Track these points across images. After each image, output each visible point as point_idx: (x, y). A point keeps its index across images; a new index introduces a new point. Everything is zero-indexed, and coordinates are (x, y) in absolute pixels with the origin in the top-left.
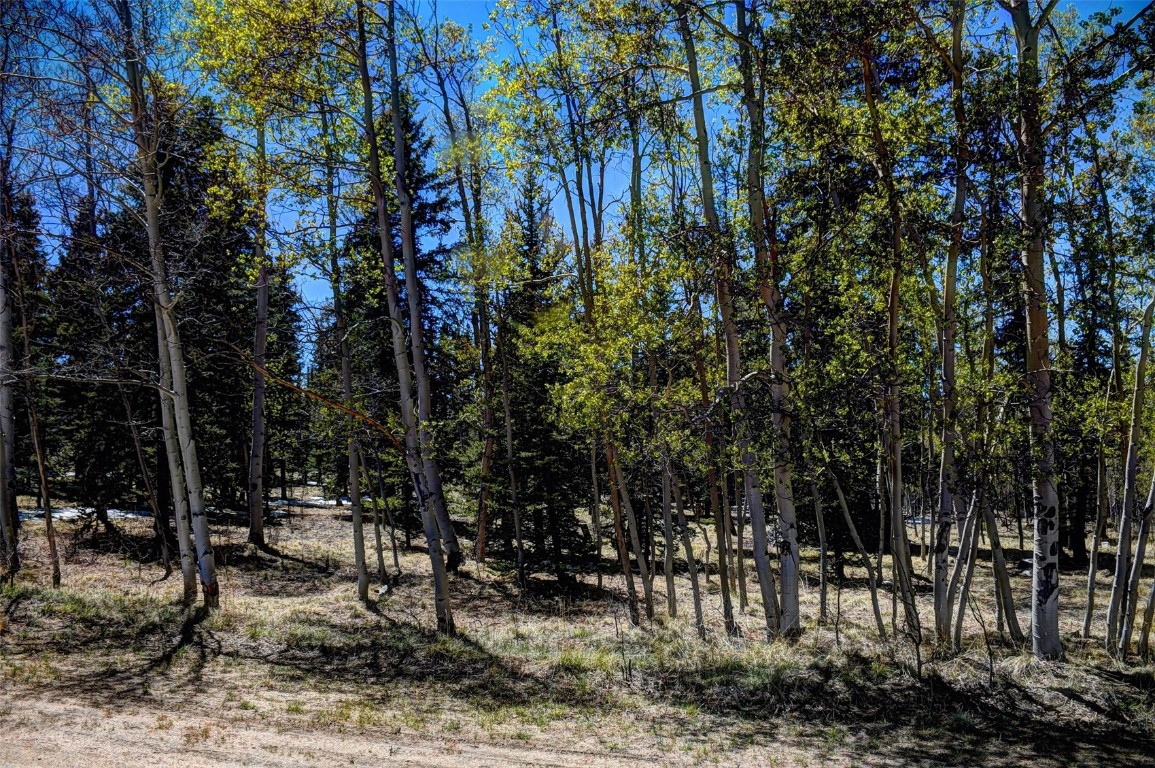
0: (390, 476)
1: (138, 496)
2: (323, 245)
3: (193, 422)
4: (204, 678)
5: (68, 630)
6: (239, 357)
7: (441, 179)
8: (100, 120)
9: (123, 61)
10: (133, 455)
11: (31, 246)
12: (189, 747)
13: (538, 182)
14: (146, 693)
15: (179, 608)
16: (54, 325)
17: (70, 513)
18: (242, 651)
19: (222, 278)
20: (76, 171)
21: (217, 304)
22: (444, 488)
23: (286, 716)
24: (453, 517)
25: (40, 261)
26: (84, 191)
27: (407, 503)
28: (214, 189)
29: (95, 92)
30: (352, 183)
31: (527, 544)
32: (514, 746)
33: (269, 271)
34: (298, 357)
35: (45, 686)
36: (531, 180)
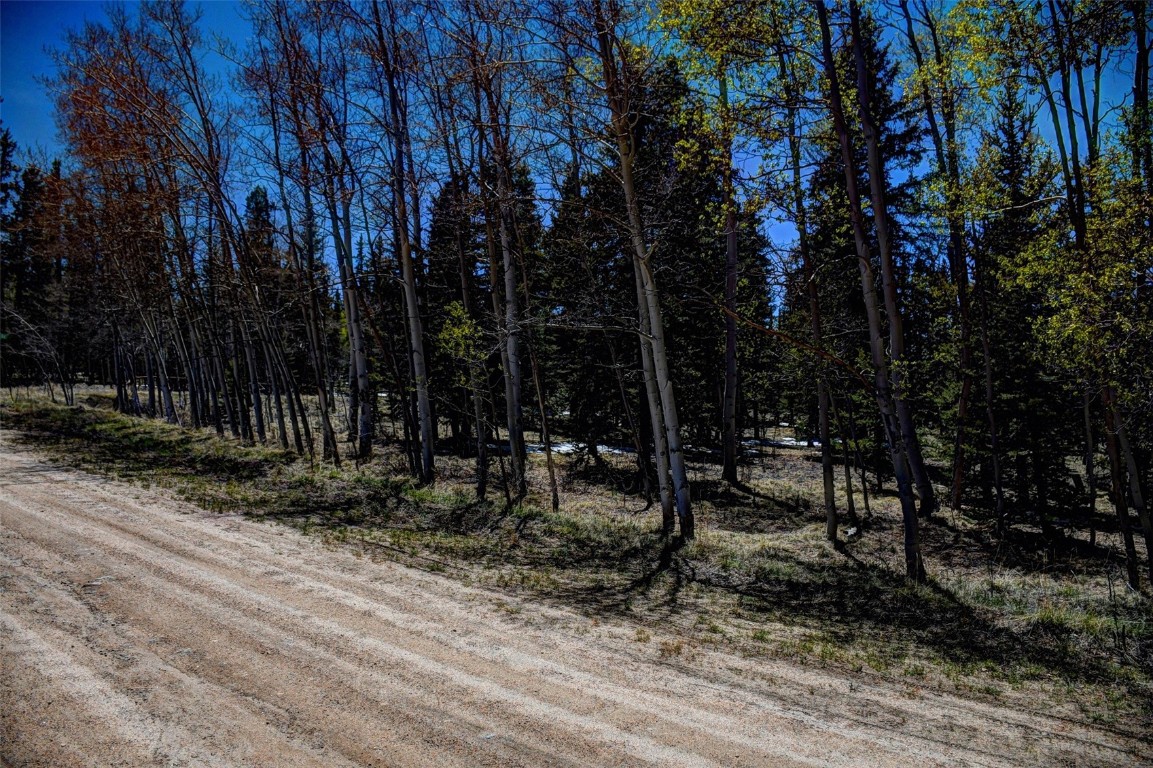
0: (861, 418)
1: (623, 434)
2: (787, 186)
3: (670, 365)
4: (679, 601)
5: (564, 549)
6: (712, 302)
7: (910, 107)
8: (578, 91)
9: (595, 34)
10: (617, 396)
11: (528, 211)
12: (663, 660)
13: (1019, 98)
14: (628, 609)
15: (658, 536)
16: (549, 280)
17: (566, 448)
18: (714, 580)
19: (693, 227)
20: (561, 140)
21: (689, 252)
22: (918, 431)
23: (751, 642)
24: (927, 461)
25: (535, 223)
26: (569, 158)
27: (879, 446)
28: (682, 142)
29: (573, 67)
30: (814, 121)
31: (1007, 493)
32: (980, 700)
33: (736, 217)
34: (769, 300)
35: (546, 594)
36: (1011, 96)
